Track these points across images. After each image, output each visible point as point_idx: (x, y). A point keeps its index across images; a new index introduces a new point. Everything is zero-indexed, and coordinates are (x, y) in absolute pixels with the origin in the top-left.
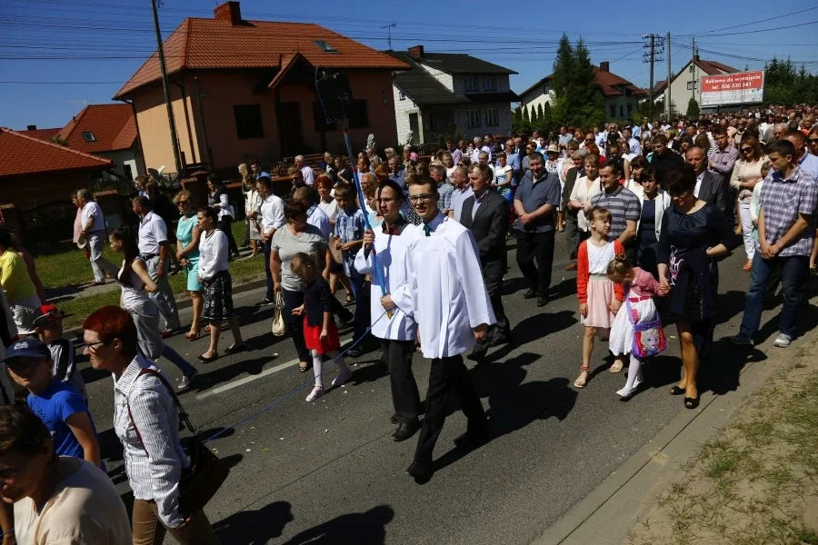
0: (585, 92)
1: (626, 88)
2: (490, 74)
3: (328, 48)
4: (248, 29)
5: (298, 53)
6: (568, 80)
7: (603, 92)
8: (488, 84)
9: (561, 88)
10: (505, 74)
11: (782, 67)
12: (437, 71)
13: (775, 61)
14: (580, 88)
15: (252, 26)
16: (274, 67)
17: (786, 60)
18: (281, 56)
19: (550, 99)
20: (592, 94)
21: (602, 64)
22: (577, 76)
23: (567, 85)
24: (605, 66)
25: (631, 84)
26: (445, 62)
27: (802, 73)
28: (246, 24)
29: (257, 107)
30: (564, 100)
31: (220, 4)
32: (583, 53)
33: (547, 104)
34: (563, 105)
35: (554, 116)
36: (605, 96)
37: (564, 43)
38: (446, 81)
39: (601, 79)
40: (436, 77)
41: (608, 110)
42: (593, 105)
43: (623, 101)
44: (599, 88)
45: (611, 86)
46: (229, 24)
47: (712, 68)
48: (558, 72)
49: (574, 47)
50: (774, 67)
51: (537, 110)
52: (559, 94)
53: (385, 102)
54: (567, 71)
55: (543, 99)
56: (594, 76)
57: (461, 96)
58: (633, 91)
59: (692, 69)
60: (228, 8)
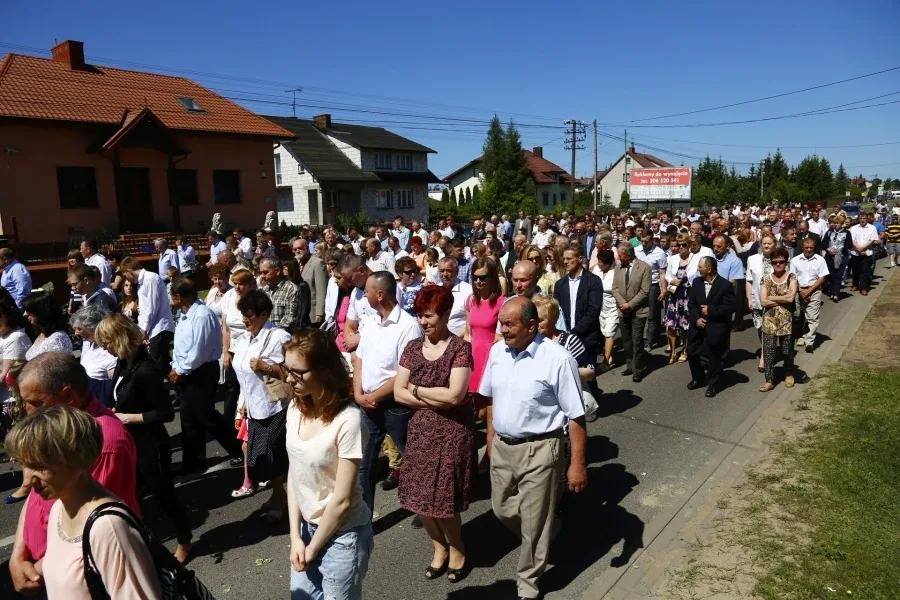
0: (515, 177)
1: (560, 177)
2: (406, 151)
3: (196, 108)
4: (91, 76)
5: (146, 109)
6: (498, 164)
7: (534, 178)
8: (403, 163)
9: (491, 172)
10: (422, 152)
11: (715, 167)
12: (344, 144)
13: (708, 159)
14: (510, 173)
15: (98, 72)
16: (113, 124)
17: (718, 159)
18: (127, 112)
19: (478, 183)
20: (524, 180)
21: (536, 149)
22: (507, 160)
23: (496, 169)
24: (538, 151)
25: (565, 172)
26: (354, 135)
27: (733, 173)
28: (91, 69)
29: (91, 171)
30: (493, 184)
31: (59, 43)
32: (514, 136)
33: (476, 188)
34: (492, 190)
35: (483, 202)
36: (537, 183)
37: (495, 125)
38: (354, 155)
39: (534, 164)
40: (343, 151)
41: (540, 198)
42: (523, 192)
43: (556, 189)
44: (531, 174)
45: (544, 173)
46: (68, 67)
47: (647, 161)
48: (488, 154)
49: (505, 129)
50: (708, 165)
51: (465, 194)
52: (489, 177)
53: (264, 174)
54: (497, 154)
55: (472, 183)
56: (525, 161)
57: (370, 174)
58: (566, 179)
59: (628, 161)
60: (67, 48)
